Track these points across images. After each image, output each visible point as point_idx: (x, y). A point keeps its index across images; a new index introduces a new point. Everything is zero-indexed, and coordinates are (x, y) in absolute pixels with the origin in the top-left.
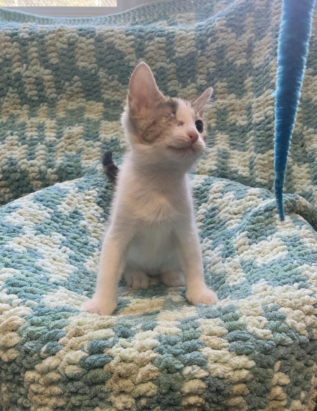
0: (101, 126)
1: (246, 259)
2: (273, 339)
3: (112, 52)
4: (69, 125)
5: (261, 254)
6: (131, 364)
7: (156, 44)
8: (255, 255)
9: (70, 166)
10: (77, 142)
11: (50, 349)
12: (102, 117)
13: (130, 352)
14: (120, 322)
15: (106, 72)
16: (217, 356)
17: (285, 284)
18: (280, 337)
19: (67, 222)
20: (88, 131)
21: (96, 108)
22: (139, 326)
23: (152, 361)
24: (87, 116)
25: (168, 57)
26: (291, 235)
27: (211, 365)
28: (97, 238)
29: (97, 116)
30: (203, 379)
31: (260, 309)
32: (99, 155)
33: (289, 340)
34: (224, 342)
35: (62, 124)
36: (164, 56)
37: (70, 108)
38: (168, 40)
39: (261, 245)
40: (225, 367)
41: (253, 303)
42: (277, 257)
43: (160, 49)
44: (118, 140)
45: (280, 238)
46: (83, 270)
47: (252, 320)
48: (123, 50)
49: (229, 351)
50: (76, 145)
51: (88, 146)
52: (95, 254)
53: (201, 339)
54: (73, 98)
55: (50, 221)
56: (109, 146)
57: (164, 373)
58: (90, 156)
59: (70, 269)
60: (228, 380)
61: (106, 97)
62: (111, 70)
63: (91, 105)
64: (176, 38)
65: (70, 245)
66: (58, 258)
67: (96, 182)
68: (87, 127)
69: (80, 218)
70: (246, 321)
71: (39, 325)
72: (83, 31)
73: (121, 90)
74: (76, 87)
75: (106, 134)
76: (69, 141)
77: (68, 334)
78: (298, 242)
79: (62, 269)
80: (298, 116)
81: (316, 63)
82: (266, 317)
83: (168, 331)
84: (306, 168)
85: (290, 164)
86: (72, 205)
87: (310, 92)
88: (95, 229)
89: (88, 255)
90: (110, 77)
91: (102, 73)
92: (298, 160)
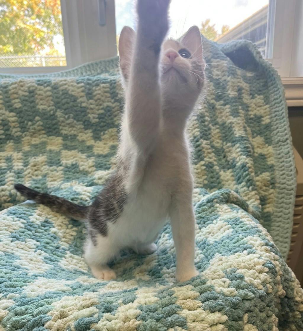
0: (62, 155)
1: (200, 240)
2: (238, 294)
3: (67, 97)
4: (34, 156)
5: (211, 234)
7: (102, 90)
8: (207, 235)
9: (38, 188)
10: (42, 168)
12: (62, 148)
13: (116, 324)
14: (102, 300)
15: (62, 113)
16: (194, 316)
17: (236, 252)
18: (243, 293)
19: (39, 230)
20: (51, 159)
21: (57, 142)
22: (120, 301)
23: (137, 328)
24: (49, 148)
25: (112, 98)
26: (232, 217)
27: (190, 325)
28: (67, 242)
29: (58, 147)
31: (221, 273)
32: (62, 177)
33: (251, 295)
34: (198, 303)
35: (28, 156)
36: (109, 97)
37: (33, 143)
38: (111, 85)
39: (209, 227)
40: (203, 325)
41: (214, 270)
42: (225, 234)
43: (105, 92)
44: (78, 164)
45: (223, 221)
46: (58, 268)
47: (217, 282)
48: (76, 95)
49: (204, 310)
50: (41, 171)
51: (52, 171)
53: (178, 303)
54: (35, 135)
55: (23, 230)
56: (70, 169)
58: (55, 178)
59: (47, 267)
61: (64, 132)
62: (67, 110)
63: (52, 140)
64: (117, 83)
65: (44, 249)
66: (34, 259)
68: (50, 156)
69: (50, 226)
70: (213, 283)
71: (23, 314)
72: (41, 82)
73: (76, 126)
74: (38, 126)
75: (67, 160)
76: (35, 168)
77: (53, 318)
78: (239, 221)
79: (39, 267)
80: (218, 135)
81: (225, 96)
82: (228, 278)
83: (147, 301)
84: (230, 173)
85: (217, 171)
86: (42, 216)
87: (224, 118)
88: (65, 234)
89: (61, 257)
90: (66, 116)
91: (59, 113)
92: (224, 168)
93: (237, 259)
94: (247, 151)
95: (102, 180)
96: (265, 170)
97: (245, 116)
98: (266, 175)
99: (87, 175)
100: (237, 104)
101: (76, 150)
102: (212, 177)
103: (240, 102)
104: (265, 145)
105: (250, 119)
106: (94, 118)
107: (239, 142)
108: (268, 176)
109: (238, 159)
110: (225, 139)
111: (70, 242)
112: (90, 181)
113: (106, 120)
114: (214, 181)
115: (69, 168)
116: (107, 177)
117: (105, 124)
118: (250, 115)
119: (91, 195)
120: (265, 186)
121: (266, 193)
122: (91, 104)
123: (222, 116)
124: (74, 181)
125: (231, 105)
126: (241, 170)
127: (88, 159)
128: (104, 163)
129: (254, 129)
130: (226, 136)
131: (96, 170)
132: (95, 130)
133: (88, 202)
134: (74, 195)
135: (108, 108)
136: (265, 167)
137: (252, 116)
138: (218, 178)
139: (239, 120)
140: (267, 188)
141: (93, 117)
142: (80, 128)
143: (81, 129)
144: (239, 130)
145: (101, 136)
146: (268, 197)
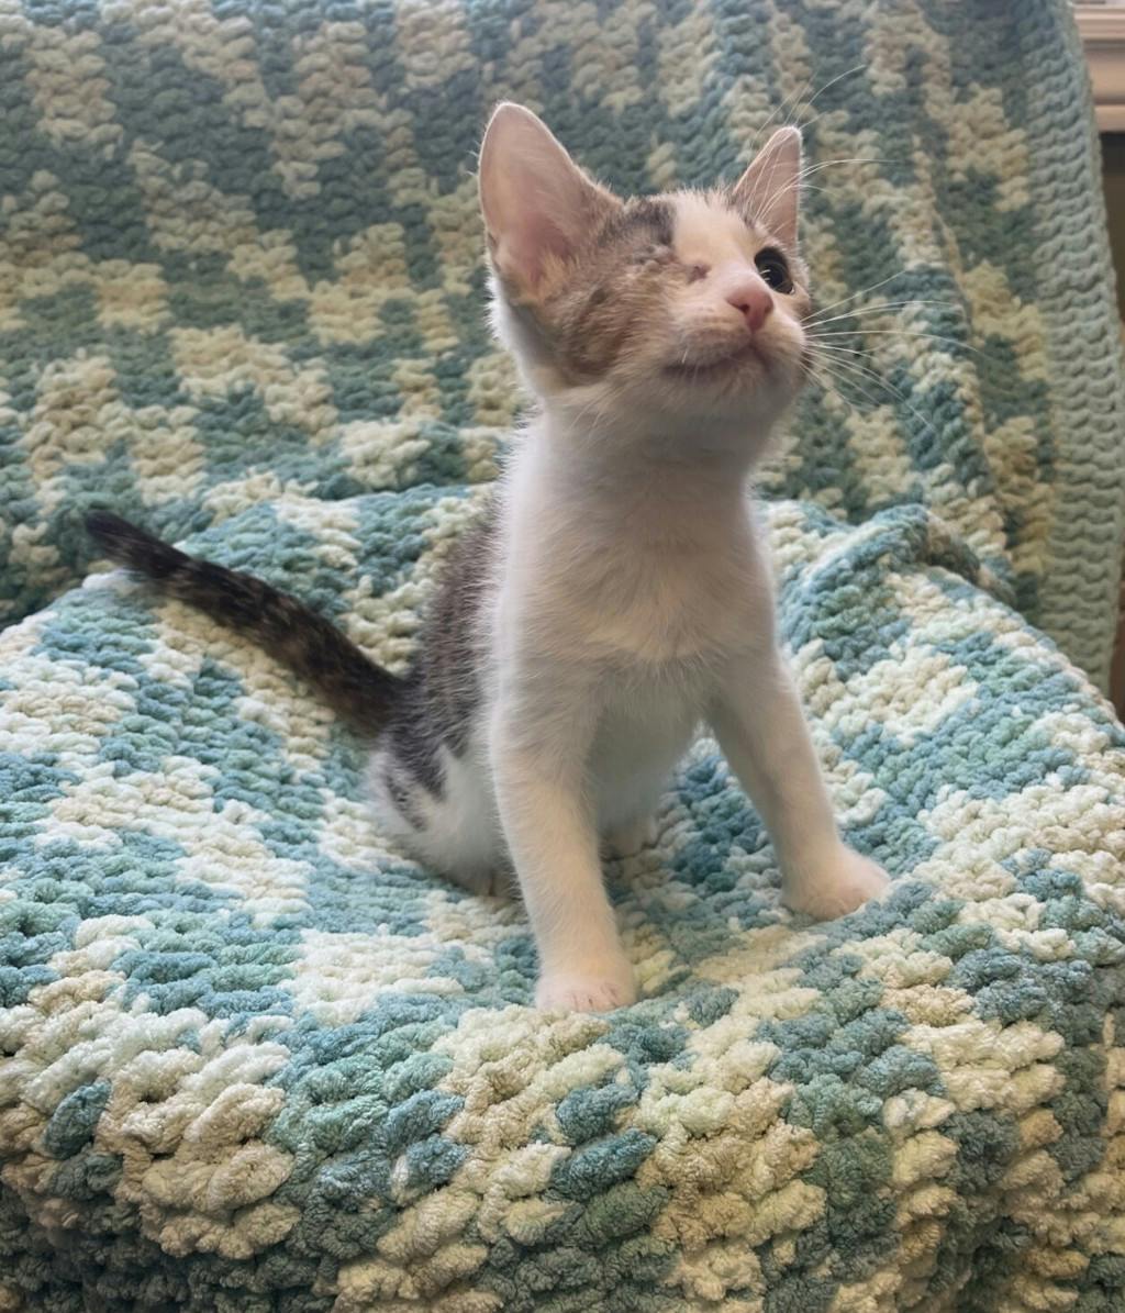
0: (177, 350)
1: (852, 728)
2: (1079, 952)
3: (176, 79)
4: (50, 357)
5: (896, 704)
6: (727, 1140)
7: (334, 47)
8: (875, 711)
10: (101, 416)
11: (427, 1169)
12: (167, 315)
13: (709, 1102)
15: (157, 153)
16: (957, 1045)
18: (1093, 943)
19: (195, 712)
20: (131, 372)
21: (137, 286)
22: (679, 1014)
23: (784, 1112)
24: (108, 316)
25: (381, 90)
26: (961, 632)
27: (953, 1078)
28: (309, 753)
29: (150, 314)
30: (942, 1128)
31: (1000, 873)
32: (198, 455)
33: (1116, 946)
34: (957, 998)
36: (365, 85)
37: (31, 291)
38: (371, 28)
39: (881, 675)
40: (990, 1073)
41: (967, 861)
42: (951, 705)
43: (349, 61)
44: (256, 393)
45: (928, 648)
46: (330, 868)
47: (998, 911)
48: (214, 71)
49: (983, 1019)
50: (100, 428)
51: (145, 427)
52: (330, 808)
53: (890, 1006)
54: (37, 254)
55: (138, 719)
56: (226, 418)
57: (830, 1142)
58: (162, 460)
59: (290, 871)
60: (1006, 1111)
61: (167, 241)
62: (179, 143)
63: (113, 277)
64: (398, 22)
65: (243, 793)
66: (231, 843)
67: (242, 553)
68: (125, 358)
69: (233, 692)
70: (984, 915)
71: (339, 1095)
72: (49, 8)
73: (222, 215)
74: (48, 213)
75: (204, 375)
76: (70, 415)
77: (469, 1101)
78: (991, 649)
79: (266, 876)
80: (829, 259)
81: (855, 91)
82: (1031, 893)
83: (780, 1004)
84: (887, 419)
85: (837, 413)
86: (190, 647)
87: (851, 186)
88: (294, 719)
89: (312, 816)
90: (177, 171)
91: (145, 155)
92: (859, 399)
93: (1035, 814)
94: (956, 335)
95: (384, 468)
96: (1016, 408)
97: (933, 178)
98: (1020, 429)
99: (304, 443)
100: (905, 126)
101: (235, 328)
102: (818, 443)
103: (914, 116)
104: (1010, 300)
105: (955, 188)
106: (300, 178)
107: (920, 295)
108: (1027, 432)
109: (918, 367)
110: (858, 275)
111: (322, 752)
112: (330, 473)
113: (354, 185)
114: (827, 456)
115: (222, 413)
116: (400, 451)
117: (349, 204)
118: (953, 172)
119: (357, 543)
120: (1019, 471)
121: (1022, 501)
122: (288, 116)
123: (845, 178)
124: (252, 469)
125: (882, 132)
126: (933, 410)
127: (297, 366)
128: (371, 385)
129: (967, 234)
130: (865, 263)
131: (341, 420)
132: (307, 231)
133: (352, 572)
134: (290, 545)
135: (365, 135)
136: (1015, 393)
137: (959, 177)
138: (841, 445)
139: (914, 197)
140: (1026, 480)
141: (295, 175)
142: (239, 224)
143: (245, 226)
144: (918, 242)
145: (333, 255)
146: (1028, 515)
